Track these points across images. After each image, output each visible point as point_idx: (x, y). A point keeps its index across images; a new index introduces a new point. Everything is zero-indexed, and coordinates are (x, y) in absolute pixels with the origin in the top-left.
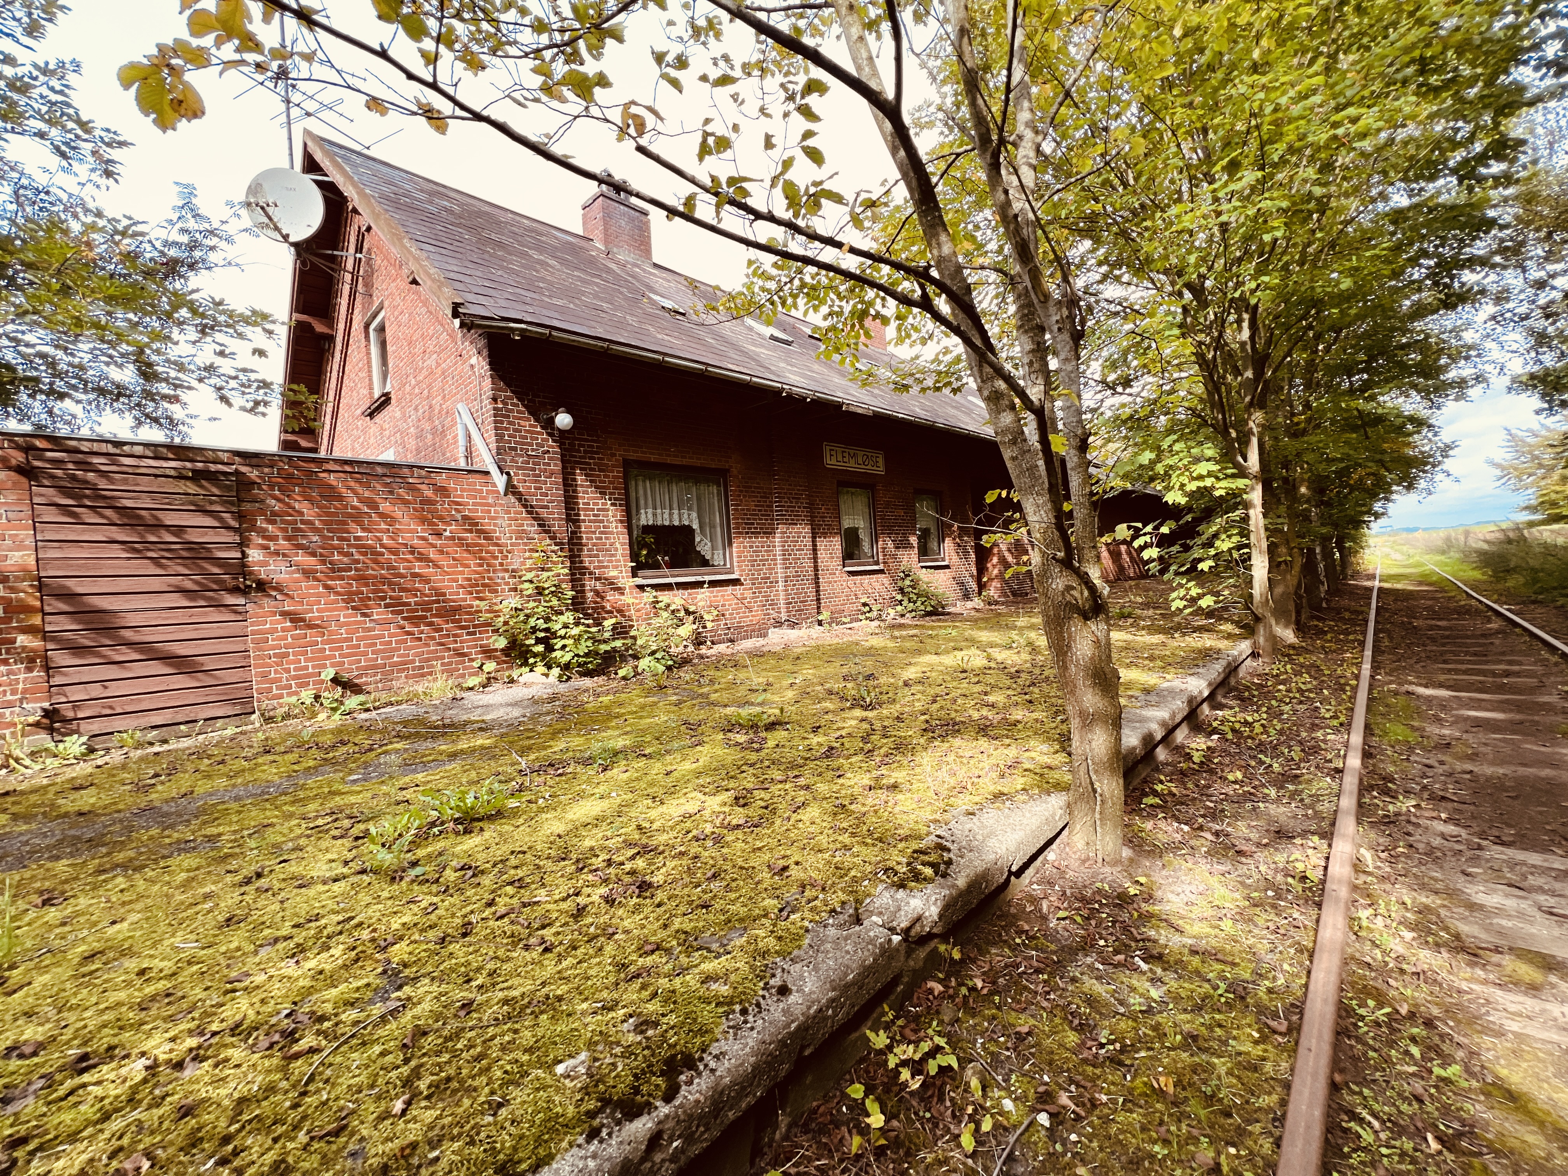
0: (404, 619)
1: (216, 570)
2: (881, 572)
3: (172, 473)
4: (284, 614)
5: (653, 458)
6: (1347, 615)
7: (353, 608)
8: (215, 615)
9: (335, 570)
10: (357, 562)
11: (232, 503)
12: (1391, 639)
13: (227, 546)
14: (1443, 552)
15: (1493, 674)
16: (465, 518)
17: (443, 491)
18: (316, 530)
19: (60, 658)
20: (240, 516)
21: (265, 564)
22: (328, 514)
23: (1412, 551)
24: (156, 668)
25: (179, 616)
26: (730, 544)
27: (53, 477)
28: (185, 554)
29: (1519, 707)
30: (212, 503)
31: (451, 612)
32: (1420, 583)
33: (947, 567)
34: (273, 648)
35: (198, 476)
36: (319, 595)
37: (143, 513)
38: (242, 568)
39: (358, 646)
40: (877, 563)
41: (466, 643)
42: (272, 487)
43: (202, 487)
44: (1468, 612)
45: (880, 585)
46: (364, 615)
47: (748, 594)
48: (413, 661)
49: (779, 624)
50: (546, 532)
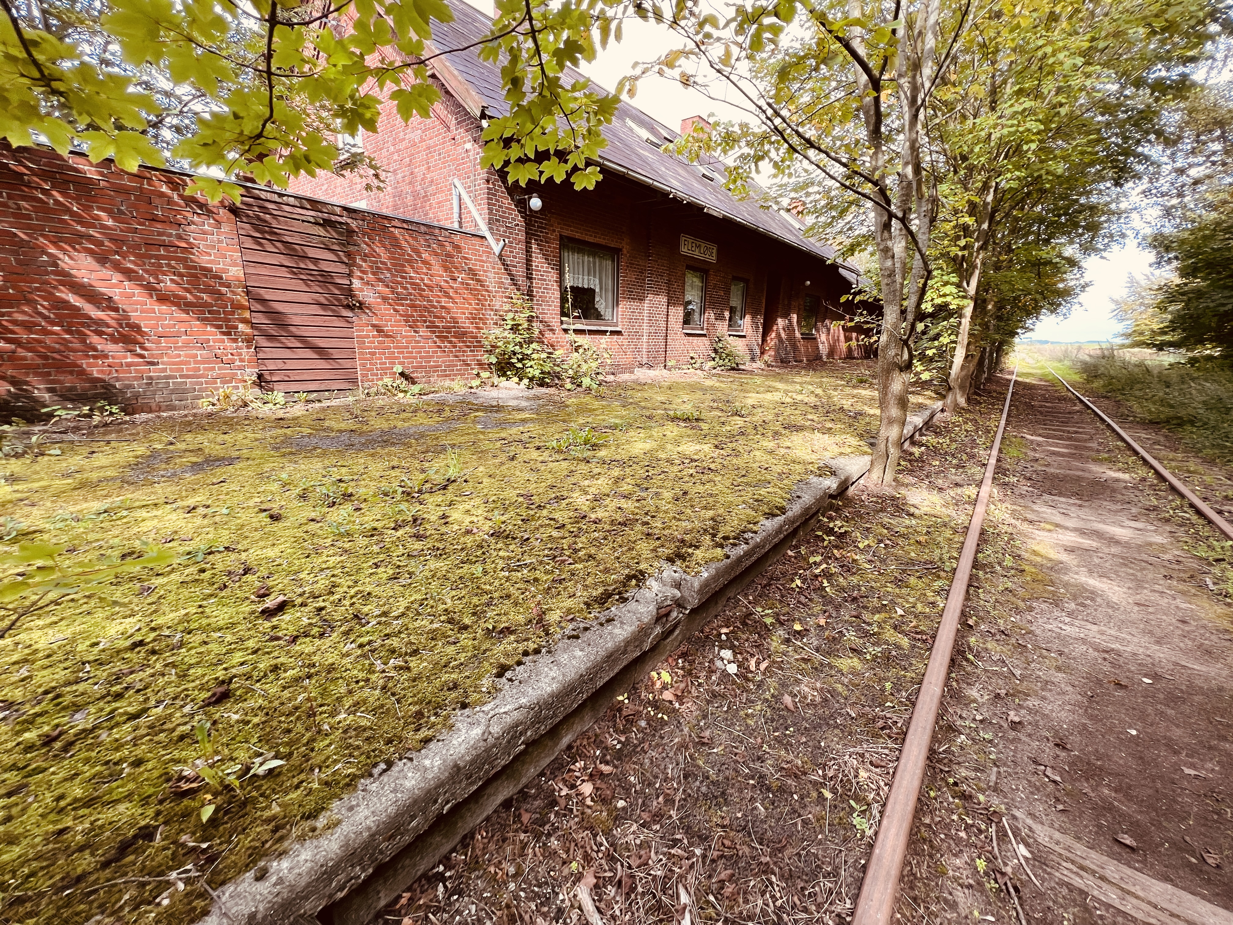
0: (437, 337)
1: (337, 292)
2: (704, 335)
3: (312, 220)
4: (374, 326)
5: (578, 236)
6: (995, 395)
7: (410, 326)
8: (337, 322)
9: (399, 298)
10: (411, 294)
11: (343, 245)
12: (1018, 410)
13: (342, 275)
14: (1060, 361)
15: (1069, 432)
16: (470, 269)
17: (457, 247)
18: (388, 269)
19: (263, 342)
20: (349, 255)
21: (362, 290)
22: (394, 259)
23: (1040, 358)
24: (309, 354)
25: (319, 321)
26: (618, 305)
27: (248, 216)
28: (320, 278)
29: (1076, 447)
30: (333, 244)
31: (461, 335)
32: (1041, 380)
33: (744, 337)
34: (369, 348)
35: (327, 223)
36: (391, 315)
37: (297, 247)
38: (349, 292)
39: (412, 353)
40: (702, 329)
41: (469, 357)
42: (364, 235)
43: (327, 231)
44: (1065, 399)
45: (702, 345)
46: (415, 332)
47: (625, 342)
48: (440, 366)
49: (641, 365)
50: (515, 285)
